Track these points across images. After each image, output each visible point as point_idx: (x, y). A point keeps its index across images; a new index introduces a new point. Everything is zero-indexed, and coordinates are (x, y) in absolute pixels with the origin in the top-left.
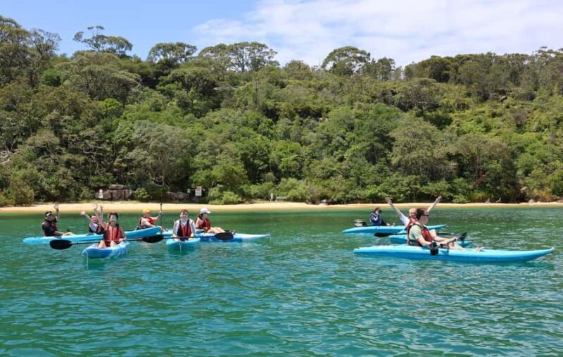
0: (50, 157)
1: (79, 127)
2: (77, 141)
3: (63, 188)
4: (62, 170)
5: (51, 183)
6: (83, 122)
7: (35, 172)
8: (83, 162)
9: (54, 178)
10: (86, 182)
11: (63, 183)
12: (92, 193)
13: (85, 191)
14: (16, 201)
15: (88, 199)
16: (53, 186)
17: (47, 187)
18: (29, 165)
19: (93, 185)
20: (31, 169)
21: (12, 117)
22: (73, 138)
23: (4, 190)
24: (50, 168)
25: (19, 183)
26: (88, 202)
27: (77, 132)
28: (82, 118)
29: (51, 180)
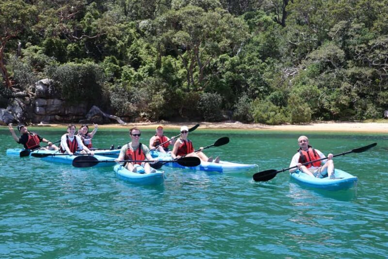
0: (334, 71)
1: (369, 35)
2: (365, 52)
3: (344, 105)
4: (345, 85)
5: (332, 100)
6: (376, 29)
7: (315, 88)
8: (370, 75)
9: (333, 95)
10: (374, 99)
11: (344, 100)
12: (380, 111)
13: (371, 109)
14: (293, 119)
15: (374, 118)
16: (333, 103)
17: (326, 104)
18: (312, 81)
19: (381, 101)
20: (312, 85)
21: (304, 31)
22: (361, 48)
23: (283, 107)
24: (332, 83)
25: (296, 100)
26: (374, 121)
27: (366, 42)
28: (375, 24)
29: (331, 97)
